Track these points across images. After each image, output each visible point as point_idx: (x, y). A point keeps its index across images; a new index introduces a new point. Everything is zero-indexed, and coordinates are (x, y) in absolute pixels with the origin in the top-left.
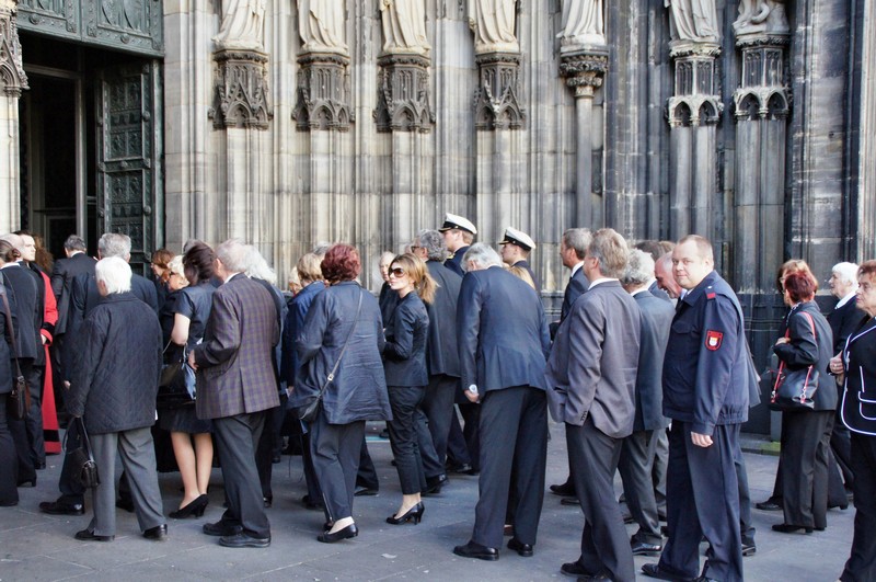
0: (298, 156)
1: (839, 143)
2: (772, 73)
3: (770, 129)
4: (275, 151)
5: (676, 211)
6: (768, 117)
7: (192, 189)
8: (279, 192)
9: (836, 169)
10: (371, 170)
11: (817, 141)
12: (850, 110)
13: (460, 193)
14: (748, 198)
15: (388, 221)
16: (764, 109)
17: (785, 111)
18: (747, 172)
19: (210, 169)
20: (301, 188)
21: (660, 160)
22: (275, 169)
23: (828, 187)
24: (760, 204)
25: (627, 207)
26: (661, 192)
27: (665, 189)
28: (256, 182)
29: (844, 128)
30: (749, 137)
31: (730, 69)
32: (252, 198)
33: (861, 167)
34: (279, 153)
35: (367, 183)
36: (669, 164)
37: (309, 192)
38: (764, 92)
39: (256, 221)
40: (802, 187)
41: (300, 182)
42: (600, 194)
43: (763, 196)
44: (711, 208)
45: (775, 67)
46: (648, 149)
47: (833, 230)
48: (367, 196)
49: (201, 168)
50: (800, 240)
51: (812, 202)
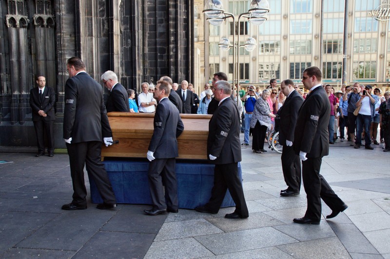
1: (73, 38)
2: (48, 10)
3: (48, 31)
5: (12, 61)
6: (47, 26)
9: (73, 48)
11: (66, 37)
12: (76, 26)
14: (41, 57)
16: (45, 23)
17: (53, 24)
18: (41, 47)
21: (4, 40)
23: (71, 54)
24: (46, 60)
26: (5, 53)
27: (7, 52)
29: (75, 33)
30: (40, 34)
31: (31, 6)
33: (82, 48)
36: (8, 42)
38: (45, 17)
40: (61, 54)
43: (47, 57)
44: (27, 60)
45: (49, 8)
50: (61, 74)
51: (65, 59)
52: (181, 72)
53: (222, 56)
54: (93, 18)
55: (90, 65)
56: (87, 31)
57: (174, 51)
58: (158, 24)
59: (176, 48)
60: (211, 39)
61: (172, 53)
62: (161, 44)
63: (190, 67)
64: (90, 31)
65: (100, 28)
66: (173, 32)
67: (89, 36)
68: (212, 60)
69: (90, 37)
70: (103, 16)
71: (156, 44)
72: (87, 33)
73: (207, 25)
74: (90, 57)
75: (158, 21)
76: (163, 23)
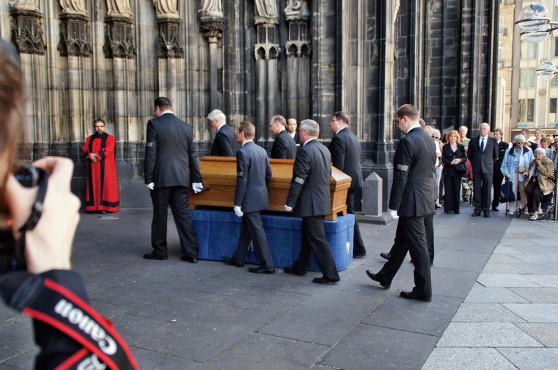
0: (61, 70)
1: (333, 69)
2: (303, 35)
3: (303, 63)
4: (49, 66)
5: (259, 101)
6: (301, 55)
8: (52, 89)
9: (331, 82)
10: (102, 78)
11: (323, 68)
12: (338, 54)
13: (150, 90)
14: (293, 95)
15: (112, 104)
16: (299, 52)
17: (309, 53)
18: (292, 82)
20: (64, 87)
21: (251, 75)
22: (49, 76)
23: (329, 90)
24: (298, 97)
25: (235, 99)
26: (252, 91)
27: (254, 90)
28: (38, 83)
29: (335, 62)
30: (293, 65)
31: (283, 32)
32: (36, 92)
33: (343, 81)
34: (51, 67)
35: (100, 84)
36: (256, 78)
37: (69, 89)
38: (299, 43)
39: (39, 104)
40: (317, 90)
41: (63, 83)
42: (222, 92)
43: (300, 94)
44: (276, 99)
45: (304, 32)
46: (245, 70)
47: (331, 111)
48: (100, 92)
50: (316, 116)
51: (322, 97)
52: (476, 111)
53: (539, 87)
54: (359, 42)
55: (354, 103)
56: (351, 58)
57: (467, 82)
58: (445, 47)
59: (471, 78)
60: (523, 64)
61: (463, 86)
62: (449, 73)
63: (490, 105)
64: (355, 59)
65: (368, 54)
66: (466, 56)
67: (353, 65)
68: (523, 95)
69: (354, 67)
70: (372, 38)
71: (441, 73)
72: (351, 61)
73: (517, 45)
74: (354, 93)
75: (445, 42)
76: (451, 44)
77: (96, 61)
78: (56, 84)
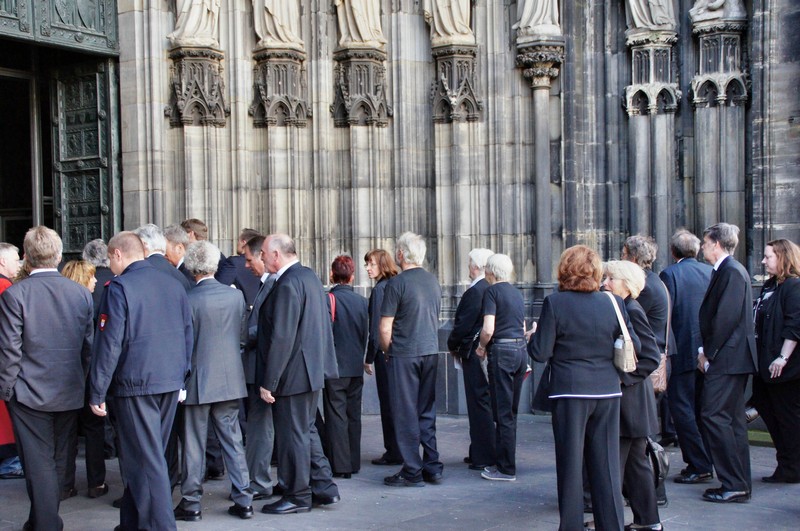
0: (255, 152)
1: (798, 128)
2: (730, 60)
3: (730, 115)
4: (233, 147)
5: (636, 200)
6: (727, 103)
7: (150, 188)
8: (237, 188)
9: (795, 154)
10: (329, 165)
11: (776, 127)
13: (419, 186)
14: (708, 185)
15: (347, 215)
16: (722, 95)
17: (745, 97)
18: (707, 160)
19: (167, 166)
20: (259, 184)
21: (619, 149)
22: (234, 165)
23: (789, 173)
24: (720, 191)
25: (587, 197)
26: (620, 181)
27: (624, 177)
28: (214, 179)
30: (708, 124)
31: (688, 57)
32: (210, 195)
34: (237, 150)
35: (325, 178)
36: (628, 153)
37: (268, 188)
38: (722, 79)
39: (215, 218)
40: (763, 173)
41: (259, 178)
42: (559, 185)
43: (724, 182)
44: (671, 195)
45: (733, 54)
46: (606, 138)
47: (795, 216)
48: (326, 192)
49: (158, 166)
50: (761, 227)
51: (773, 186)
77: (318, 133)
78: (244, 179)
